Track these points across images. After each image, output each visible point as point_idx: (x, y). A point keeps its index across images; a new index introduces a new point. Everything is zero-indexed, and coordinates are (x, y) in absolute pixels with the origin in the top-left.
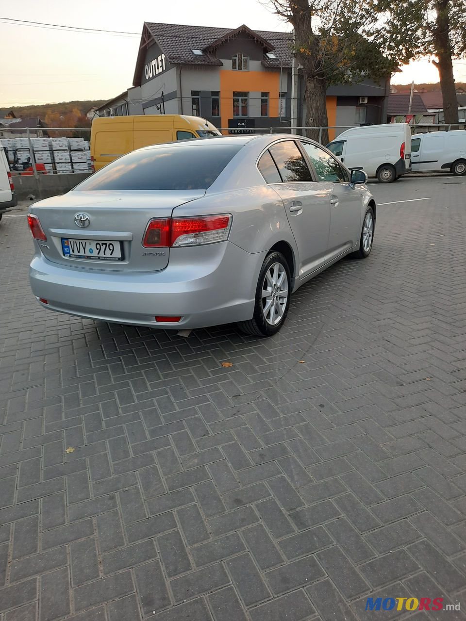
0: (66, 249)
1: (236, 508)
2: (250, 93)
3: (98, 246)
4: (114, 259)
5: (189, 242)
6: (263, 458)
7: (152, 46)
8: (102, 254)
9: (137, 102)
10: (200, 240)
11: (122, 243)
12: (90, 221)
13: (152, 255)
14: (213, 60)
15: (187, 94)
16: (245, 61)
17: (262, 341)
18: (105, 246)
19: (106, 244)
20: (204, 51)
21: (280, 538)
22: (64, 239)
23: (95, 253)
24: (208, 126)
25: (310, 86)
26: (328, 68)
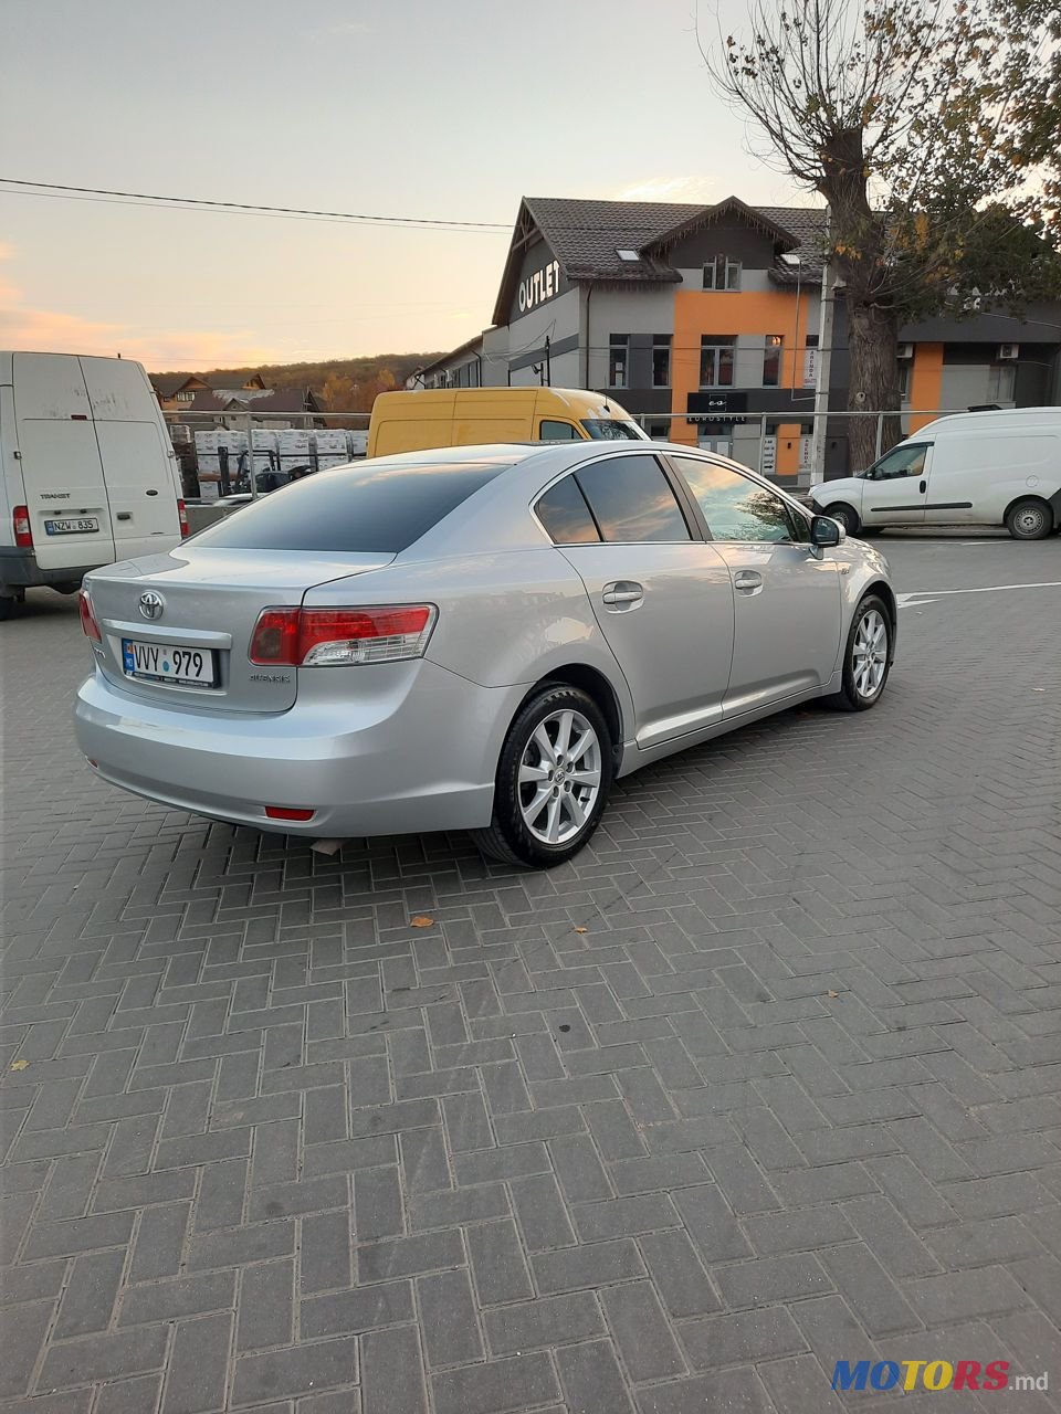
0: (128, 661)
1: (262, 1222)
2: (740, 337)
3: (177, 656)
4: (200, 685)
5: (335, 657)
6: (376, 1125)
7: (536, 244)
8: (182, 675)
9: (500, 358)
10: (361, 656)
11: (216, 654)
12: (162, 608)
13: (265, 679)
14: (662, 270)
15: (601, 342)
16: (733, 271)
17: (524, 877)
18: (187, 657)
19: (189, 654)
20: (644, 253)
21: (312, 1294)
22: (126, 641)
23: (171, 673)
24: (608, 410)
25: (860, 324)
26: (902, 285)
